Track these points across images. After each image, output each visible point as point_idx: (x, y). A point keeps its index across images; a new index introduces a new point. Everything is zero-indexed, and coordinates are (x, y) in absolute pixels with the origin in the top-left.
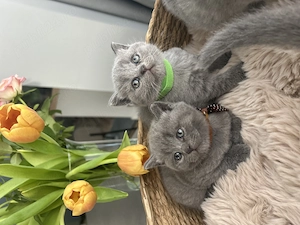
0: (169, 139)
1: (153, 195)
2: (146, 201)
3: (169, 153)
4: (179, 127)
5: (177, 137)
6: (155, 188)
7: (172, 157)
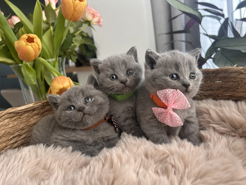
0: (81, 95)
5: (85, 99)
7: (68, 104)
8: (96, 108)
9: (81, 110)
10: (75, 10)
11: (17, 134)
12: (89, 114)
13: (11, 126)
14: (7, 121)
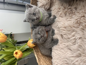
1: (38, 54)
2: (36, 55)
3: (37, 39)
4: (38, 32)
5: (38, 34)
6: (38, 52)
7: (38, 39)
8: (43, 32)
9: (42, 37)
10: (3, 37)
11: (45, 59)
12: (44, 35)
13: (43, 61)
14: (41, 62)
